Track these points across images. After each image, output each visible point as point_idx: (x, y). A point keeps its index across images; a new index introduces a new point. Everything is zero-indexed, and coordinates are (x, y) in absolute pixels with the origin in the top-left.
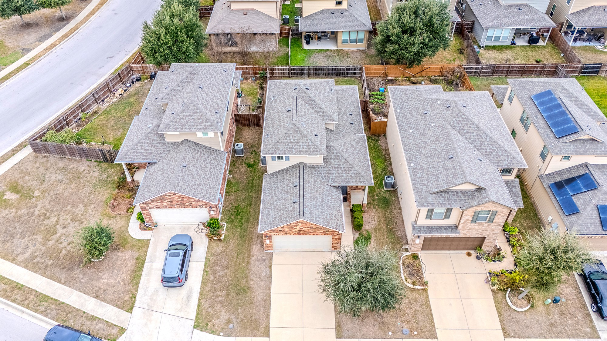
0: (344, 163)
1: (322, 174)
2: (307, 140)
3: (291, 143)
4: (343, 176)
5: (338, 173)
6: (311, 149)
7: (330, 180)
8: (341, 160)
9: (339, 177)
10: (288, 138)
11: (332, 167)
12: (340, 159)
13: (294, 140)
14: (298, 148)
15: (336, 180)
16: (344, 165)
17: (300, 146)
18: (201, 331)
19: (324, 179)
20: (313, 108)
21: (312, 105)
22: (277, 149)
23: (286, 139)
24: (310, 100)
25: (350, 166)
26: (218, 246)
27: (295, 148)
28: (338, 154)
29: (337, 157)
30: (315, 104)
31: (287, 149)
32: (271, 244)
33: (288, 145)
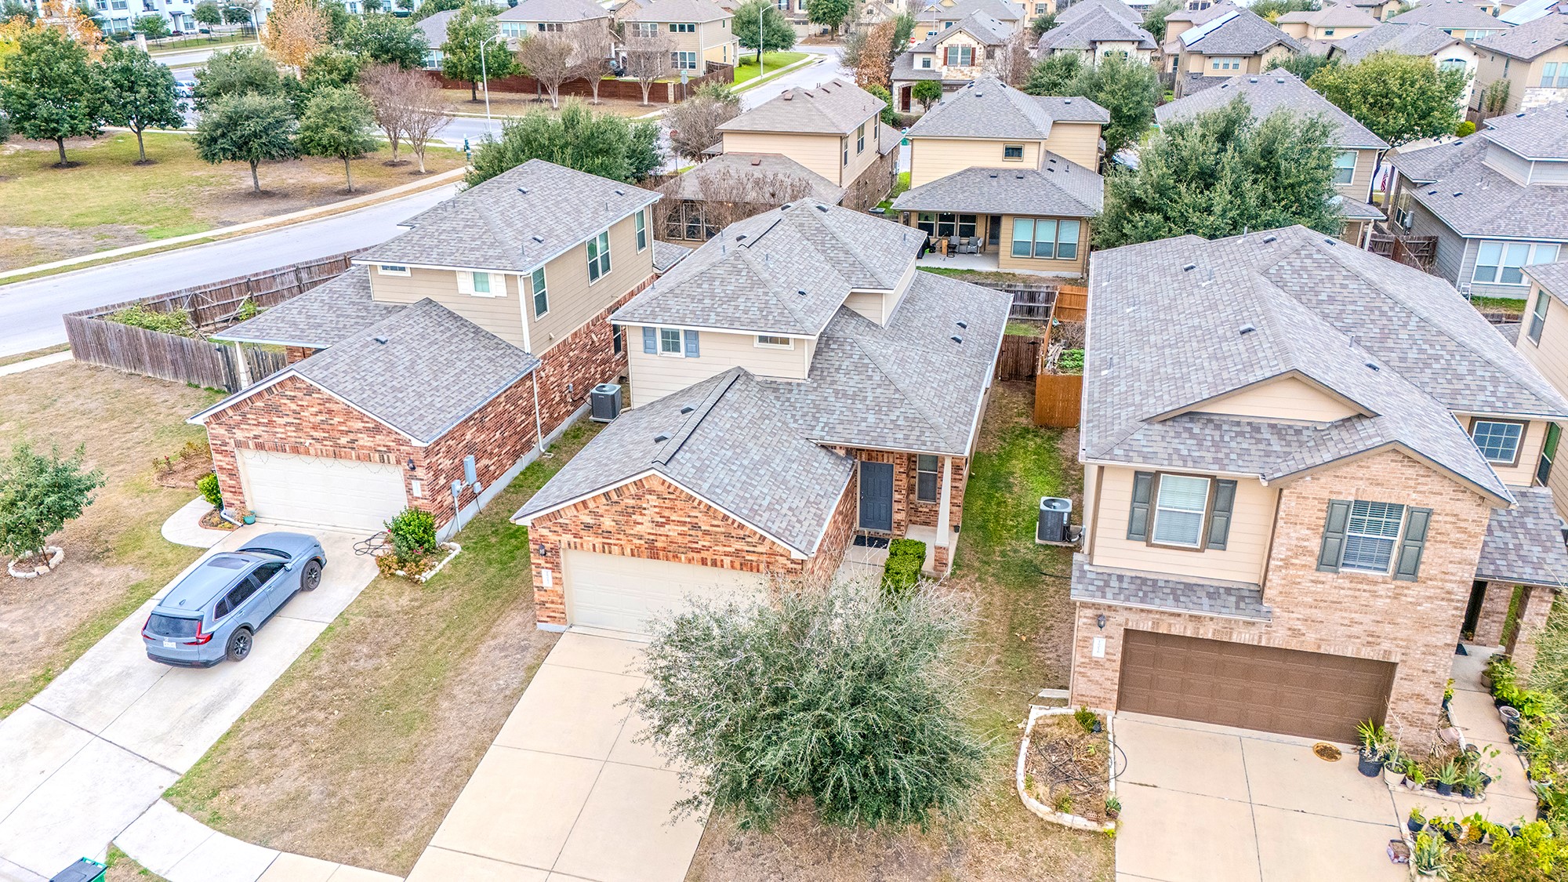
0: (879, 386)
1: (795, 409)
2: (766, 294)
3: (713, 297)
4: (865, 420)
5: (850, 409)
7: (818, 428)
8: (870, 378)
9: (850, 422)
10: (705, 286)
11: (837, 392)
12: (870, 373)
13: (724, 291)
14: (731, 310)
15: (839, 428)
16: (879, 390)
17: (736, 308)
18: (181, 810)
19: (801, 422)
20: (824, 251)
21: (823, 244)
22: (662, 310)
23: (700, 286)
24: (821, 232)
25: (897, 396)
27: (719, 310)
28: (866, 361)
29: (860, 368)
30: (834, 242)
31: (693, 312)
32: (558, 589)
33: (700, 301)
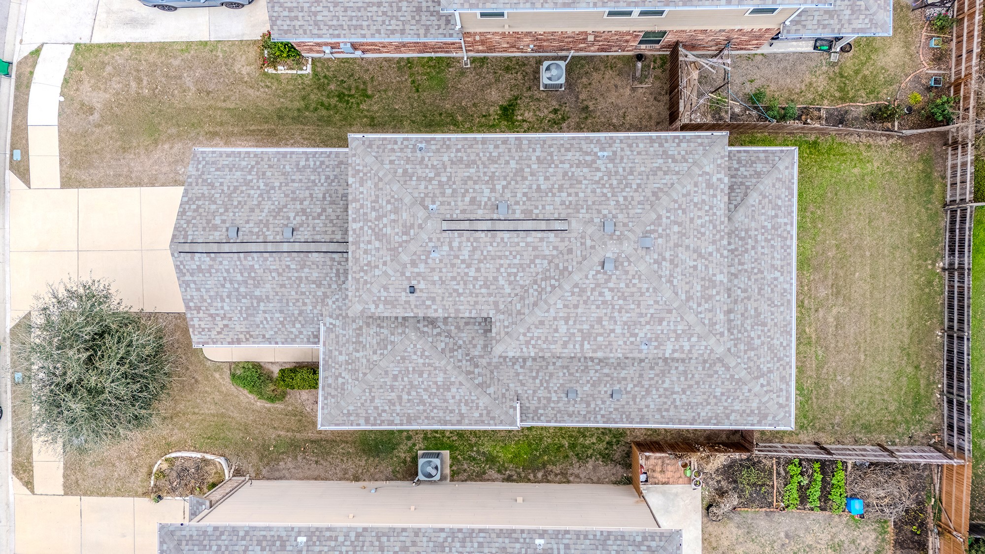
0: (368, 361)
1: (344, 300)
2: (385, 264)
3: (379, 218)
4: (341, 353)
5: (348, 341)
6: (362, 274)
7: (331, 320)
8: (375, 353)
9: (337, 343)
10: (389, 207)
11: (360, 328)
12: (379, 352)
13: (385, 226)
14: (366, 238)
15: (332, 336)
16: (364, 361)
17: (369, 242)
18: (69, 60)
19: (334, 306)
20: (535, 282)
21: (545, 279)
22: (361, 178)
23: (388, 202)
24: (561, 273)
25: (361, 375)
26: (249, 64)
27: (366, 228)
28: (389, 347)
29: (383, 343)
30: (549, 289)
31: (362, 206)
33: (373, 209)
